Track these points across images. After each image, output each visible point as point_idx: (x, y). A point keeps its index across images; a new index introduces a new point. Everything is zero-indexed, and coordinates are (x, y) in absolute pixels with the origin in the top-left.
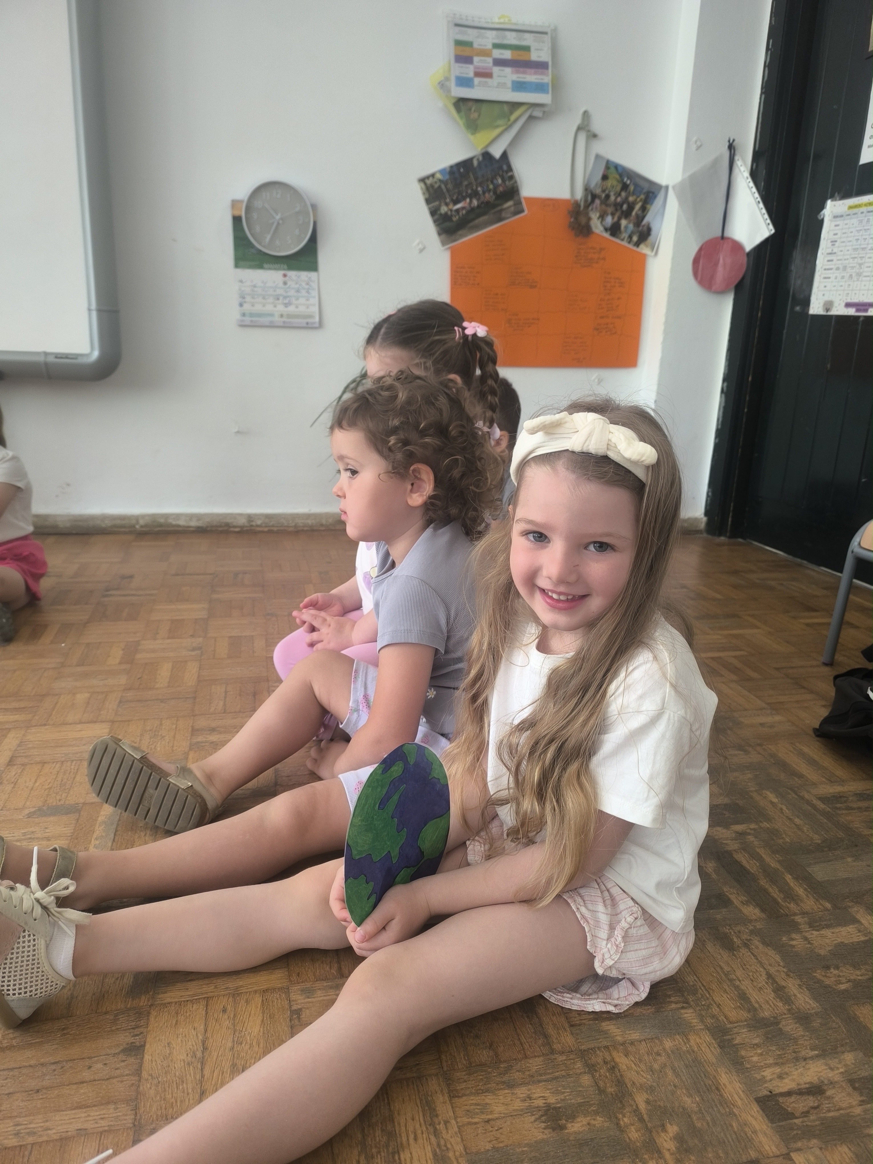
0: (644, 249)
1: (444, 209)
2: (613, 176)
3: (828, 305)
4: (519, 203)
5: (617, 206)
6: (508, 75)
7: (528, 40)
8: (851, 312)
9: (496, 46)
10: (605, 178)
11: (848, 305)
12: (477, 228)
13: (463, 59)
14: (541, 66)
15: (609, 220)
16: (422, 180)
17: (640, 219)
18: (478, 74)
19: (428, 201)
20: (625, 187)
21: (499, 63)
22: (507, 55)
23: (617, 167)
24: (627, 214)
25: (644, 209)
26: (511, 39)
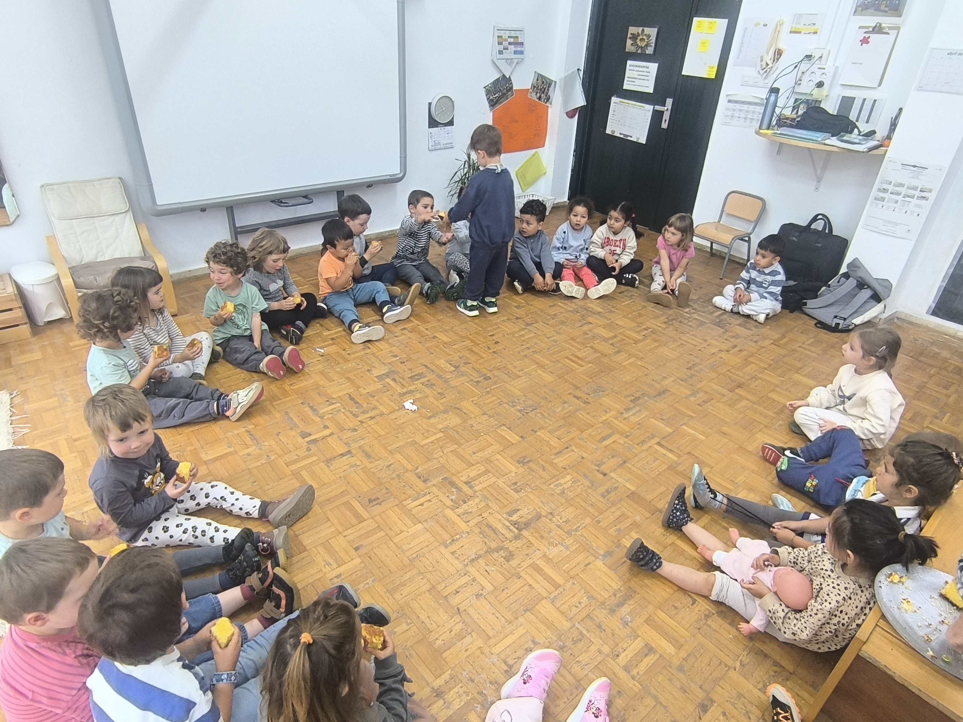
0: (548, 104)
1: (491, 97)
2: (540, 78)
3: (613, 132)
4: (512, 92)
5: (541, 89)
6: (512, 48)
7: (518, 34)
8: (622, 136)
9: (509, 37)
10: (537, 80)
11: (620, 134)
12: (501, 103)
13: (500, 43)
14: (522, 44)
15: (538, 95)
16: (485, 88)
17: (547, 93)
18: (504, 49)
19: (486, 95)
20: (543, 82)
21: (510, 44)
22: (512, 40)
23: (541, 75)
24: (543, 92)
25: (548, 90)
26: (513, 34)
